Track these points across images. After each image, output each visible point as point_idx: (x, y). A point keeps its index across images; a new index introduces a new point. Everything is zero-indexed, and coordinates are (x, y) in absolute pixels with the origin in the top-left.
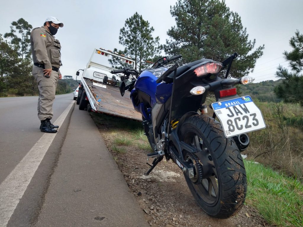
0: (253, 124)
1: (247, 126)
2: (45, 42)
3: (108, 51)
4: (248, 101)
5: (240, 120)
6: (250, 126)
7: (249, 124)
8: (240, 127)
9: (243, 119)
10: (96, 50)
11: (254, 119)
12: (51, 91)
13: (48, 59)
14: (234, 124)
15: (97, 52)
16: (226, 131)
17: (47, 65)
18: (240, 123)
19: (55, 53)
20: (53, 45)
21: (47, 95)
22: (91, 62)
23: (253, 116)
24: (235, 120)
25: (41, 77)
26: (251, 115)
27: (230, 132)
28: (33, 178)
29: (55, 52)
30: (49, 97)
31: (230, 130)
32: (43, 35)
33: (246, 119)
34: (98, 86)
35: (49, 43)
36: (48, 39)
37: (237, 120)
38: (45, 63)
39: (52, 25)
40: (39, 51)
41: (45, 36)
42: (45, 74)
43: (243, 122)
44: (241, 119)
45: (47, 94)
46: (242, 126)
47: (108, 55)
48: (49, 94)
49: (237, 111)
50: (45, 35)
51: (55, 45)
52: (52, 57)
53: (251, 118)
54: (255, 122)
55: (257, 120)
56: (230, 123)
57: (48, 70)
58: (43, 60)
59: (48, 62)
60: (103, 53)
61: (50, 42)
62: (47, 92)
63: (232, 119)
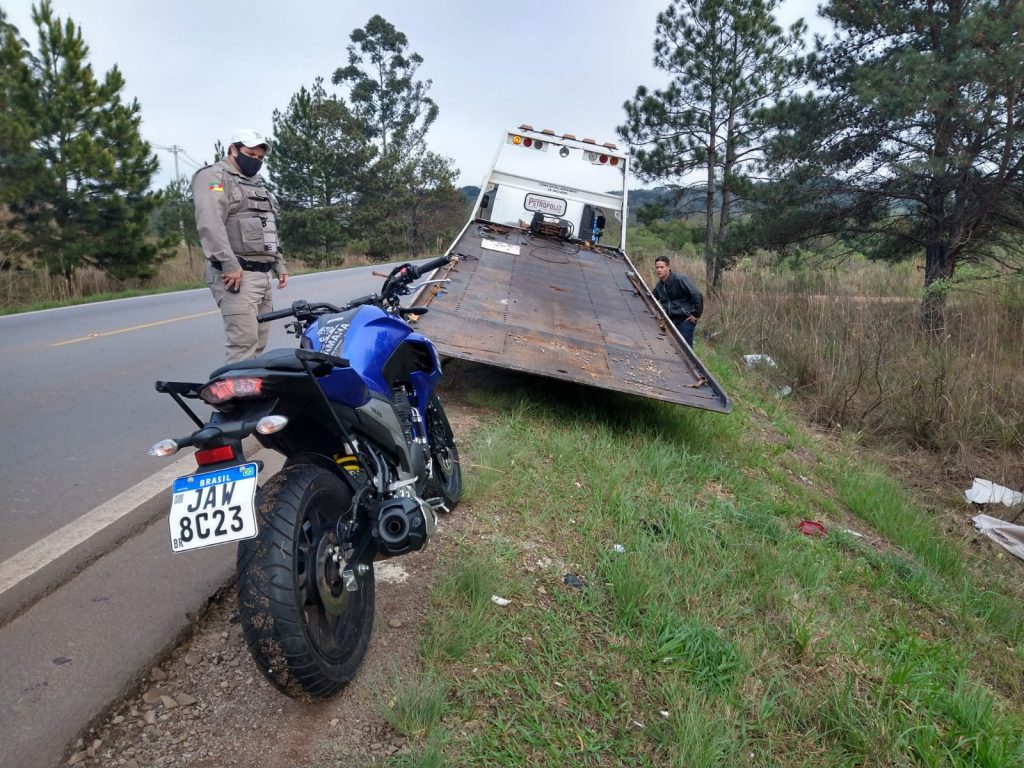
0: (233, 527)
1: (219, 532)
3: (542, 133)
4: (248, 474)
5: (206, 518)
6: (225, 532)
7: (222, 528)
8: (203, 532)
9: (214, 516)
10: (510, 134)
11: (236, 517)
12: (244, 325)
13: (228, 250)
14: (193, 526)
15: (511, 139)
16: (175, 540)
17: (228, 263)
18: (205, 525)
19: (250, 229)
20: (245, 208)
21: (236, 336)
22: (494, 172)
23: (235, 511)
24: (198, 517)
25: (221, 292)
26: (231, 509)
27: (184, 543)
29: (251, 226)
30: (243, 340)
31: (184, 539)
32: (217, 188)
33: (219, 516)
34: (496, 248)
35: (235, 205)
36: (230, 195)
37: (202, 519)
39: (243, 151)
40: (205, 230)
41: (221, 189)
42: (225, 284)
43: (211, 524)
44: (210, 516)
45: (236, 333)
46: (208, 531)
47: (544, 145)
48: (240, 333)
49: (211, 499)
50: (220, 186)
51: (251, 205)
52: (244, 241)
53: (229, 515)
54: (237, 525)
55: (240, 520)
56: (186, 523)
57: (232, 276)
58: (215, 254)
59: (227, 257)
60: (528, 142)
61: (238, 202)
62: (234, 328)
63: (192, 516)
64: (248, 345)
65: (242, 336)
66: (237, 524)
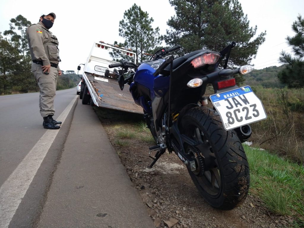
0: (254, 115)
1: (247, 118)
2: (42, 38)
4: (247, 91)
5: (239, 112)
6: (250, 118)
7: (249, 116)
8: (239, 118)
9: (243, 110)
10: (96, 44)
11: (254, 110)
12: (51, 87)
13: (46, 56)
14: (233, 116)
16: (225, 124)
17: (45, 61)
18: (239, 115)
19: (52, 49)
20: (50, 41)
21: (47, 92)
22: (91, 56)
23: (253, 107)
24: (235, 112)
25: (40, 74)
26: (251, 106)
27: (230, 125)
28: (36, 176)
29: (52, 48)
30: (49, 93)
31: (229, 123)
32: (39, 32)
33: (245, 110)
34: (100, 80)
35: (46, 40)
36: (44, 35)
37: (237, 112)
38: (43, 59)
39: (45, 18)
40: (36, 48)
41: (41, 33)
42: (43, 70)
44: (241, 110)
45: (47, 91)
46: (242, 118)
47: (108, 48)
48: (49, 91)
49: (237, 103)
50: (41, 31)
51: (51, 41)
52: (50, 54)
53: (251, 109)
55: (257, 111)
56: (229, 115)
57: (47, 66)
58: (41, 57)
59: (46, 58)
60: (103, 47)
61: (47, 38)
62: (47, 89)
63: (232, 111)
64: (52, 96)
65: (50, 92)
66: (256, 113)
